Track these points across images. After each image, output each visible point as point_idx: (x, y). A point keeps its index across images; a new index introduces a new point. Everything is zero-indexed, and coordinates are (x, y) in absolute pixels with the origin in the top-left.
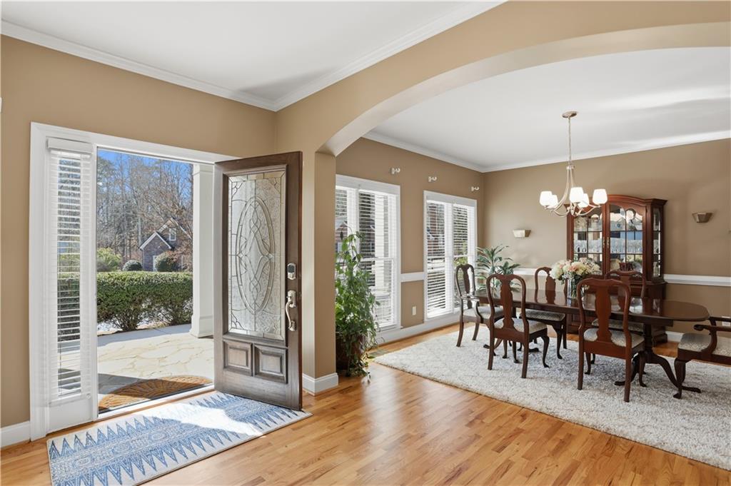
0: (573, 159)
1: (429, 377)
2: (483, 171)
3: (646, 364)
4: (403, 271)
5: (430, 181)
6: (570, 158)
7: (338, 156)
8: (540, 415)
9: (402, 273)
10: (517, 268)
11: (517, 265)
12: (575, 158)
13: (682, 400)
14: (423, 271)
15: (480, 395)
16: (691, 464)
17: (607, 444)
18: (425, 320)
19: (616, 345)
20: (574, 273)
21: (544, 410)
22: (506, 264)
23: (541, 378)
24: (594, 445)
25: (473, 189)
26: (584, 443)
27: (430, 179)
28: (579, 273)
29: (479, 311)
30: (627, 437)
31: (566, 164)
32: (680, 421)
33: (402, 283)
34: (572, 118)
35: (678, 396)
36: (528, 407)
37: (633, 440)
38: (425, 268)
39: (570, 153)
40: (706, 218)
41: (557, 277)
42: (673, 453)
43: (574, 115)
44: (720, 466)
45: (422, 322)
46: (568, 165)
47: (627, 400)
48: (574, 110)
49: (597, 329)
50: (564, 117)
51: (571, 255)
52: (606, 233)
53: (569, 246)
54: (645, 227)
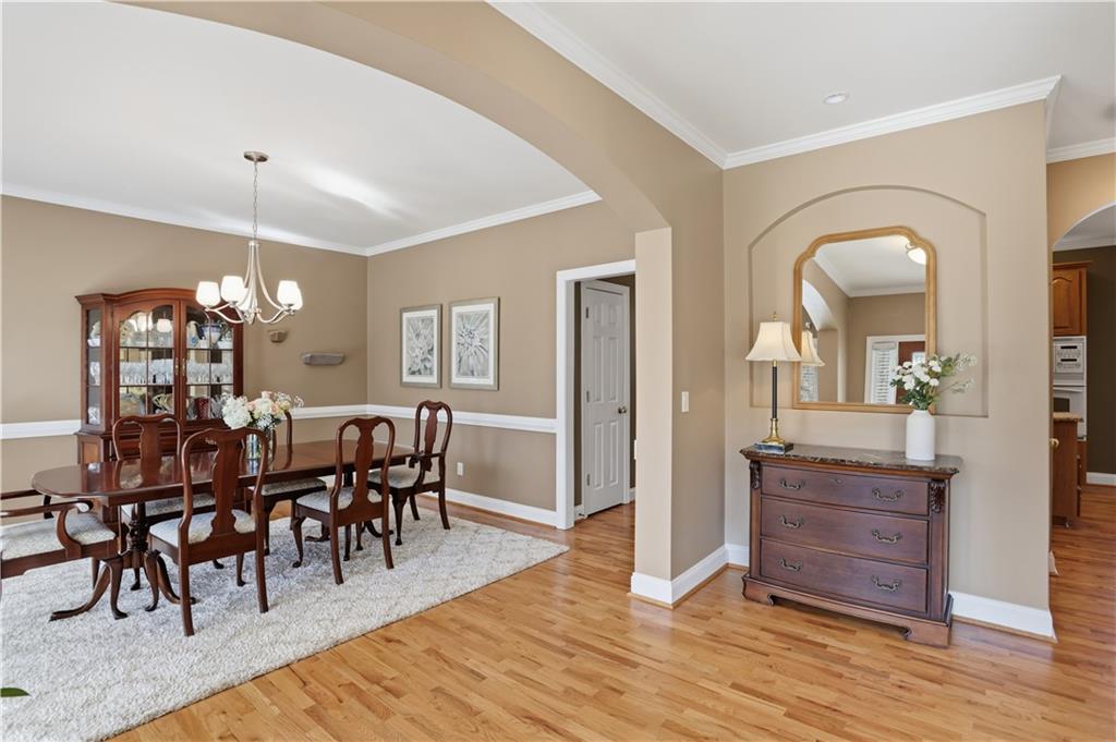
13: (405, 544)
34: (259, 164)
35: (399, 542)
40: (280, 338)
43: (263, 159)
47: (390, 566)
48: (264, 152)
50: (246, 157)
51: (114, 389)
52: (181, 351)
53: (110, 372)
54: (237, 344)
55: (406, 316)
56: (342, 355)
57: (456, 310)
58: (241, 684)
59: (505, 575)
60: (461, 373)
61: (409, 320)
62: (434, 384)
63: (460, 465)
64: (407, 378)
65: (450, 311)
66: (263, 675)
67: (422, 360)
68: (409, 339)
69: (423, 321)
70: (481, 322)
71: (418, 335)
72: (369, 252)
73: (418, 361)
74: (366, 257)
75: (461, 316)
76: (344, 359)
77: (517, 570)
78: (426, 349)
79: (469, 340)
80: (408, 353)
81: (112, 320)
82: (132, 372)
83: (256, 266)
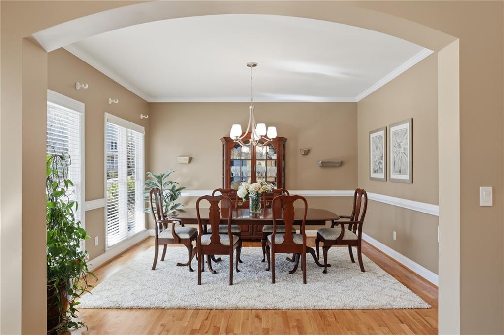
0: (254, 101)
1: (152, 307)
2: (150, 100)
3: (307, 254)
4: (87, 199)
5: (110, 103)
6: (252, 99)
7: (49, 53)
8: (266, 312)
9: (86, 201)
10: (183, 190)
11: (184, 188)
12: (256, 100)
13: (329, 274)
14: (104, 198)
15: (211, 309)
16: (364, 313)
17: (321, 317)
18: (107, 249)
19: (295, 244)
20: (257, 192)
21: (268, 307)
22: (174, 187)
23: (243, 281)
24: (316, 321)
25: (142, 116)
26: (310, 323)
27: (111, 101)
28: (260, 192)
29: (176, 232)
30: (327, 308)
31: (248, 104)
32: (339, 288)
33: (86, 212)
34: (253, 68)
35: (325, 272)
36: (255, 308)
37: (330, 309)
38: (106, 194)
39: (252, 96)
40: (307, 153)
41: (244, 196)
42: (353, 309)
43: (255, 65)
44: (375, 308)
45: (104, 251)
46: (250, 105)
47: (305, 282)
48: (255, 62)
49: (284, 234)
50: (248, 66)
51: (229, 178)
52: (254, 161)
53: (227, 171)
54: (278, 157)
55: (372, 135)
56: (340, 161)
57: (393, 129)
58: (190, 309)
59: (359, 308)
60: (395, 172)
61: (373, 138)
62: (382, 178)
63: (395, 233)
64: (373, 175)
65: (389, 130)
66: (199, 309)
67: (379, 164)
68: (373, 151)
69: (379, 138)
70: (404, 136)
71: (377, 148)
72: (357, 99)
73: (377, 164)
74: (357, 103)
75: (395, 133)
76: (341, 164)
77: (371, 308)
78: (380, 156)
79: (398, 149)
80: (373, 159)
81: (227, 148)
82: (236, 170)
83: (251, 120)
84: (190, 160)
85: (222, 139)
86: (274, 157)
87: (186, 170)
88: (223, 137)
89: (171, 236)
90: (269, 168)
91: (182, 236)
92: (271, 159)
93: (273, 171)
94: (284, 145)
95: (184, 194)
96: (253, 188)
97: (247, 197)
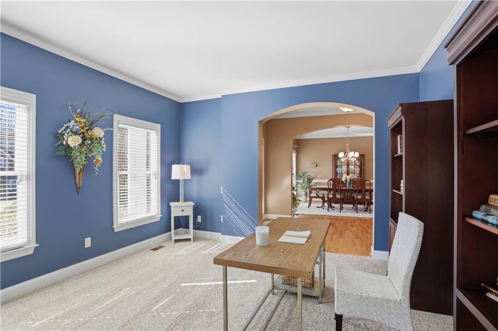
20: (351, 179)
51: (336, 173)
52: (348, 165)
53: (335, 171)
54: (360, 164)
81: (335, 160)
82: (339, 170)
83: (348, 150)
84: (317, 165)
85: (332, 156)
86: (358, 164)
87: (314, 170)
88: (332, 154)
89: (316, 195)
90: (355, 169)
91: (320, 196)
92: (356, 165)
93: (358, 170)
94: (364, 158)
95: (314, 181)
96: (348, 177)
97: (346, 181)
